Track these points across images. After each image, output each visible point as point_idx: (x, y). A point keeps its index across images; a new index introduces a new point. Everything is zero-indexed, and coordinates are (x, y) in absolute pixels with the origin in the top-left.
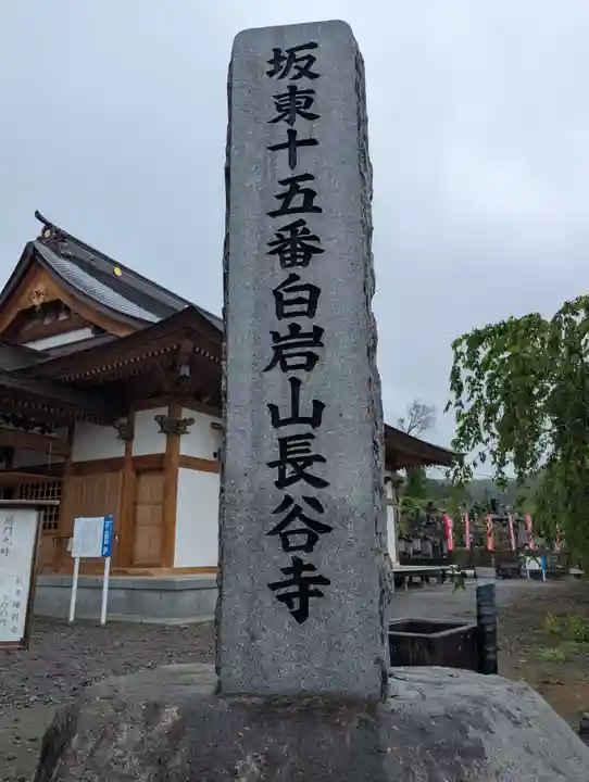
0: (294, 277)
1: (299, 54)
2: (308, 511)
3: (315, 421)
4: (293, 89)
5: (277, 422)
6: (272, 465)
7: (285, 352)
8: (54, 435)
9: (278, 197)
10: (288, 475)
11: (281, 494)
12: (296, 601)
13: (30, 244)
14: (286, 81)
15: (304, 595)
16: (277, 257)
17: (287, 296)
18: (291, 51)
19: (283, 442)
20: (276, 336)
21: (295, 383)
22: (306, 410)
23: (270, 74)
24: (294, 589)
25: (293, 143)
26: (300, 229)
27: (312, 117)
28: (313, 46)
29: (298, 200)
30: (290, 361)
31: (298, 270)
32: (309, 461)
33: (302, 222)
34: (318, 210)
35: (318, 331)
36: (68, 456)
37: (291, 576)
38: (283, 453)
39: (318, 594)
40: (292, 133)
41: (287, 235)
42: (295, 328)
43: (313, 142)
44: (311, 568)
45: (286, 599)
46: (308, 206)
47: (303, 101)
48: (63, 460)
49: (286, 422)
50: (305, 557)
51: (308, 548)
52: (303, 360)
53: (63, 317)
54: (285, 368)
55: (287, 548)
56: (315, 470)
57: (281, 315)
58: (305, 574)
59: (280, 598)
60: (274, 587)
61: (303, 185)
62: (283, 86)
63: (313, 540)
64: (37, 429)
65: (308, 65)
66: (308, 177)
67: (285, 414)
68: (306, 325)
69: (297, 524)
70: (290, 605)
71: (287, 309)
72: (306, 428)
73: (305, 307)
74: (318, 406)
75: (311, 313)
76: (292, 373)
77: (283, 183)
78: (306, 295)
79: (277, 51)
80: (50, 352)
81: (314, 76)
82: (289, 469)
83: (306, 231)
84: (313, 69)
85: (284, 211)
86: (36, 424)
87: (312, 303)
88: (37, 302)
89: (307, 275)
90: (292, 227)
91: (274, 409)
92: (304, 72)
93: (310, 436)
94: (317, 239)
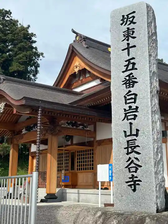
0: (130, 91)
1: (130, 16)
2: (135, 161)
3: (137, 135)
4: (128, 29)
5: (126, 136)
6: (125, 148)
7: (128, 115)
8: (88, 129)
9: (125, 66)
10: (129, 151)
11: (128, 156)
12: (133, 186)
13: (71, 45)
14: (127, 26)
15: (135, 185)
16: (125, 85)
17: (128, 97)
18: (127, 16)
19: (128, 142)
20: (125, 110)
21: (131, 124)
22: (134, 132)
23: (122, 24)
24: (133, 183)
25: (128, 48)
26: (131, 76)
27: (134, 38)
28: (134, 12)
29: (130, 67)
30: (129, 117)
31: (131, 89)
32: (135, 147)
33: (132, 74)
34: (136, 69)
35: (137, 108)
36: (95, 138)
37: (131, 180)
38: (128, 145)
39: (138, 184)
40: (128, 44)
41: (127, 78)
42: (130, 107)
43: (134, 46)
44: (136, 177)
45: (130, 185)
46: (133, 68)
47: (131, 32)
48: (92, 139)
49: (129, 136)
50: (135, 174)
51: (136, 172)
52: (133, 117)
53: (88, 75)
54: (128, 119)
55: (130, 172)
56: (137, 149)
57: (126, 103)
58: (135, 179)
60: (127, 182)
61: (132, 61)
62: (124, 28)
63: (137, 169)
65: (133, 20)
66: (133, 58)
67: (128, 133)
68: (134, 106)
69: (133, 165)
70: (131, 187)
71: (128, 101)
72: (135, 137)
73: (133, 100)
74: (137, 130)
75: (135, 102)
76: (130, 121)
77: (126, 61)
78: (133, 96)
79: (123, 16)
80: (83, 92)
81: (135, 23)
82: (130, 149)
83: (133, 76)
85: (126, 70)
86: (80, 125)
87: (135, 99)
88: (76, 70)
89: (133, 90)
90: (129, 76)
91: (125, 132)
92: (132, 22)
93: (135, 140)
94: (136, 78)
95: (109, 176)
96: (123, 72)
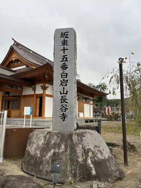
0: (64, 72)
1: (66, 34)
2: (65, 106)
3: (66, 94)
4: (64, 40)
5: (61, 94)
6: (60, 100)
7: (62, 83)
8: (18, 89)
9: (62, 59)
10: (62, 101)
11: (62, 104)
12: (63, 119)
13: (11, 46)
14: (64, 38)
15: (64, 118)
16: (61, 68)
17: (63, 75)
18: (64, 33)
20: (61, 81)
21: (64, 88)
22: (65, 92)
23: (61, 37)
24: (63, 117)
25: (64, 50)
26: (65, 64)
27: (67, 45)
28: (68, 32)
29: (65, 59)
30: (63, 85)
31: (65, 71)
32: (65, 99)
33: (65, 63)
34: (68, 61)
35: (67, 80)
36: (22, 94)
37: (62, 115)
38: (62, 98)
39: (66, 118)
40: (64, 48)
41: (63, 65)
42: (64, 80)
43: (67, 49)
44: (65, 114)
45: (62, 118)
46: (66, 60)
47: (66, 42)
48: (20, 95)
49: (62, 94)
50: (65, 113)
51: (65, 111)
52: (65, 85)
53: (19, 63)
54: (62, 86)
55: (62, 111)
56: (66, 101)
57: (62, 78)
58: (64, 115)
59: (61, 118)
60: (60, 117)
61: (66, 57)
62: (62, 39)
63: (66, 110)
64: (15, 88)
65: (67, 36)
66: (66, 55)
67: (62, 93)
68: (66, 79)
69: (64, 108)
70: (62, 119)
71: (63, 77)
72: (65, 95)
73: (65, 77)
74: (67, 92)
75: (66, 78)
76: (63, 87)
77: (62, 56)
78: (66, 75)
79: (62, 33)
81: (68, 38)
82: (63, 101)
83: (66, 64)
84: (68, 36)
85: (63, 61)
87: (67, 76)
88: (13, 59)
89: (66, 71)
90: (64, 64)
92: (66, 37)
93: (66, 96)
94: (67, 66)
95: (30, 112)
96: (61, 61)
